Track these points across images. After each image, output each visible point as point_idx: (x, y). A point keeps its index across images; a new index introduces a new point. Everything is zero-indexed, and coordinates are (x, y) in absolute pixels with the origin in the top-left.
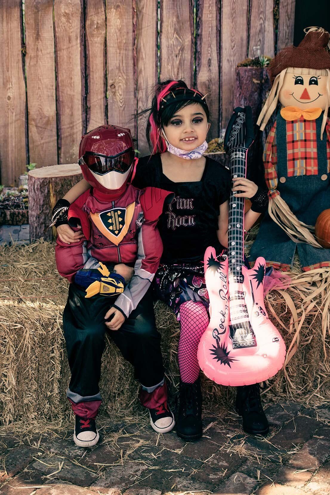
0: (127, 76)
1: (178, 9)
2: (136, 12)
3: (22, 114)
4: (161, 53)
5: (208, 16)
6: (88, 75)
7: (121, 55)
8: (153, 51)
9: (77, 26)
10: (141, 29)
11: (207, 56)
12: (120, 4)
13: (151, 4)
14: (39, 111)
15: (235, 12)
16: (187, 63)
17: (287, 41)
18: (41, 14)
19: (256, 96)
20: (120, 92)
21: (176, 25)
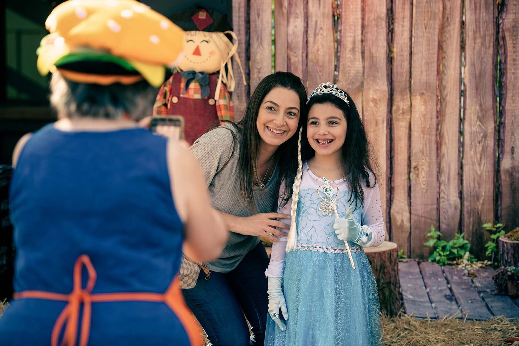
0: (430, 159)
2: (440, 99)
4: (463, 139)
5: (511, 105)
10: (445, 115)
12: (424, 91)
16: (490, 150)
20: (423, 174)
21: (479, 113)
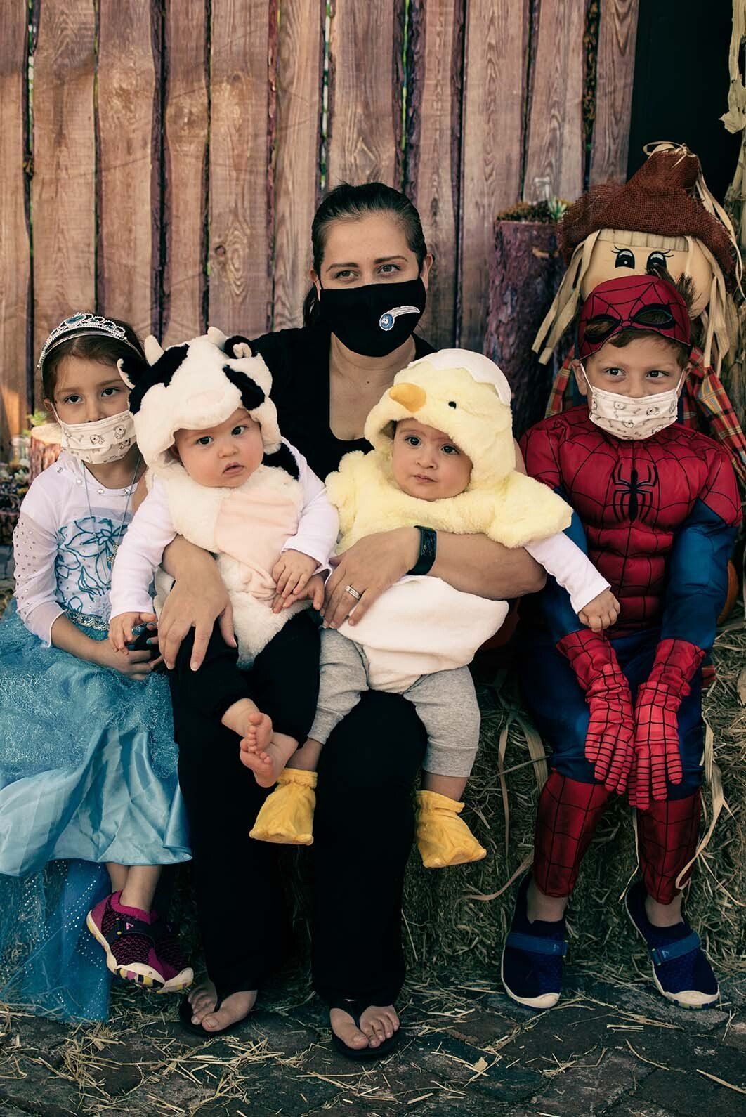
1: (368, 90)
3: (20, 305)
6: (166, 225)
7: (242, 183)
8: (310, 176)
9: (145, 117)
11: (430, 192)
13: (309, 75)
14: (57, 299)
15: (494, 100)
17: (612, 168)
18: (69, 89)
19: (539, 285)
